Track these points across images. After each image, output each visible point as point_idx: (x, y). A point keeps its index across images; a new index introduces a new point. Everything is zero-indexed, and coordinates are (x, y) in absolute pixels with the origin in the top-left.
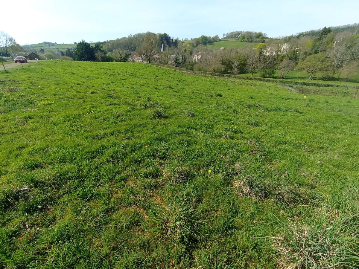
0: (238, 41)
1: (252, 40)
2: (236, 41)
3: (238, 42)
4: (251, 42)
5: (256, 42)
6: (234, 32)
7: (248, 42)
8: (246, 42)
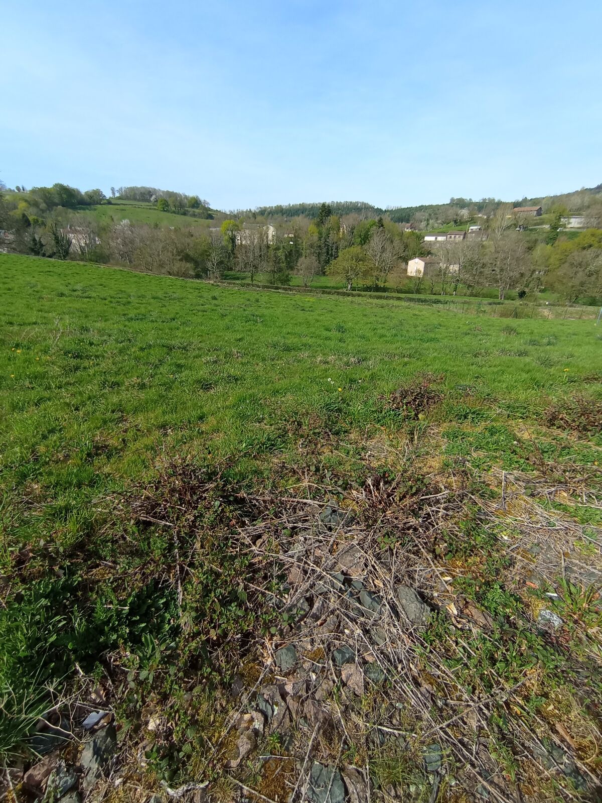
0: (155, 209)
1: (185, 210)
2: (150, 209)
3: (156, 211)
4: (185, 214)
5: (194, 215)
6: (137, 189)
7: (178, 213)
8: (174, 212)
